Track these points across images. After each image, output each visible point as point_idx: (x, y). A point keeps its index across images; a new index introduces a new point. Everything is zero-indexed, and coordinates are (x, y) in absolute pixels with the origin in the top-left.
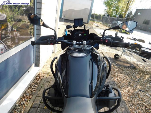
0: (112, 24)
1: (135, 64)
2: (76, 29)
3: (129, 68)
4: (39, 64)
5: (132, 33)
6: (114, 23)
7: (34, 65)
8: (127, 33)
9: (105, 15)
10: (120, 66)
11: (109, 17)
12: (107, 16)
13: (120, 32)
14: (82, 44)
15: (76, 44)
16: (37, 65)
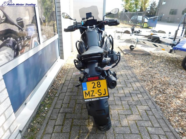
0: (131, 20)
1: (151, 52)
2: (88, 19)
3: (143, 55)
4: (63, 57)
5: (155, 27)
6: (133, 18)
7: (59, 57)
8: (150, 27)
9: (122, 12)
10: (135, 54)
11: (128, 12)
12: (125, 12)
13: (141, 28)
14: (93, 27)
15: (90, 28)
16: (62, 58)
